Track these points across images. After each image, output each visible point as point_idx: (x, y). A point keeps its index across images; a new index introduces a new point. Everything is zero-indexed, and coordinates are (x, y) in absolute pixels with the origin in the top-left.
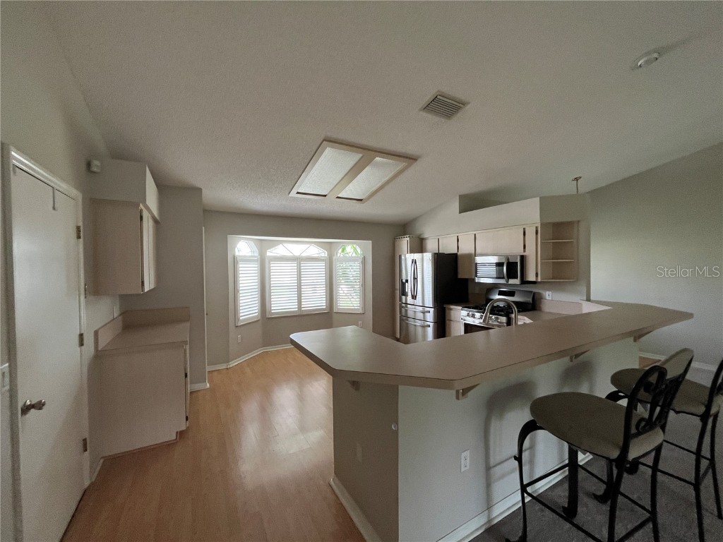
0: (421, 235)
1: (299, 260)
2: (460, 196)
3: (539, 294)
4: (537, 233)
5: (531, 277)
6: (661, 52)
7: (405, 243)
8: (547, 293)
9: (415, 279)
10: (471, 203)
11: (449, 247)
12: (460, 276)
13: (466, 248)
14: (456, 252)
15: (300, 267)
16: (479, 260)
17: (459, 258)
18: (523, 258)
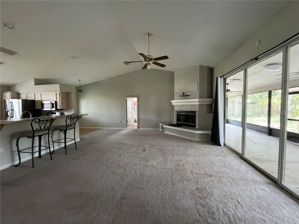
0: (18, 92)
2: (34, 79)
3: (63, 113)
4: (59, 95)
5: (58, 108)
6: (75, 57)
7: (8, 95)
8: (66, 112)
9: (12, 110)
10: (39, 82)
11: (31, 97)
12: (36, 108)
13: (38, 98)
14: (34, 99)
16: (44, 102)
17: (36, 102)
18: (56, 102)
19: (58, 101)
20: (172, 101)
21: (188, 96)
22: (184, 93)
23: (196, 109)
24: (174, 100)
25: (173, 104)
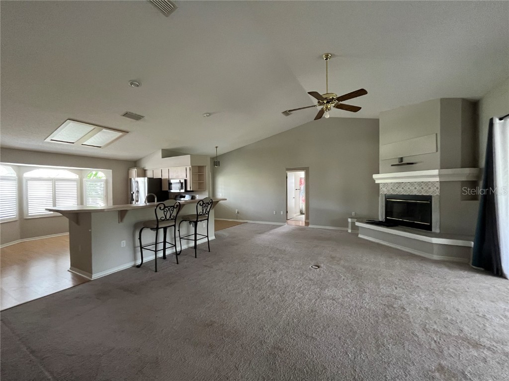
0: (144, 168)
1: (54, 181)
2: (162, 149)
3: (194, 196)
4: (190, 170)
5: (189, 189)
6: (210, 114)
7: (134, 172)
8: (197, 195)
9: (138, 192)
11: (158, 175)
12: (163, 190)
13: (165, 176)
14: (161, 177)
15: (55, 184)
16: (172, 181)
17: (163, 181)
18: (186, 181)
19: (188, 179)
20: (375, 176)
21: (412, 164)
22: (401, 160)
23: (434, 192)
24: (379, 173)
25: (377, 182)
